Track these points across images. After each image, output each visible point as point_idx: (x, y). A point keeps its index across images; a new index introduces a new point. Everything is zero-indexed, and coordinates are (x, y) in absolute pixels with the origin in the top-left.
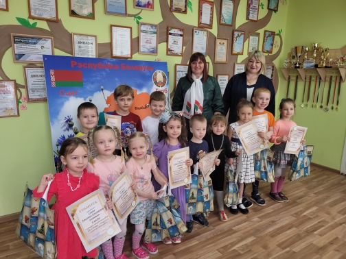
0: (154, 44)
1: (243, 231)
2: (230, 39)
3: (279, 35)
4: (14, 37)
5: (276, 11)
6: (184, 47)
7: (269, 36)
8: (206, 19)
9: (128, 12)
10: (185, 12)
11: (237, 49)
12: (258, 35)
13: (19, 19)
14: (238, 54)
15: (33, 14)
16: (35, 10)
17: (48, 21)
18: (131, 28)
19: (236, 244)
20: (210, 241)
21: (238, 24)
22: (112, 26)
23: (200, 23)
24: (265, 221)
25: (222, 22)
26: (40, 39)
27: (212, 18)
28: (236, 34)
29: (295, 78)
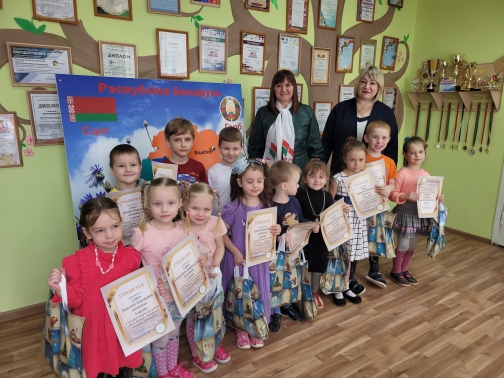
0: (221, 57)
1: (352, 329)
2: (333, 50)
3: (404, 43)
4: (12, 47)
5: (400, 7)
6: (266, 62)
7: (390, 44)
8: (297, 20)
9: (183, 10)
10: (267, 9)
11: (343, 64)
12: (374, 43)
13: (18, 20)
14: (344, 72)
15: (39, 13)
16: (43, 6)
17: (62, 23)
18: (187, 34)
19: (343, 347)
20: (306, 344)
21: (345, 27)
22: (158, 30)
23: (288, 25)
24: (384, 314)
25: (321, 24)
26: (51, 50)
27: (306, 18)
28: (342, 41)
29: (427, 107)
